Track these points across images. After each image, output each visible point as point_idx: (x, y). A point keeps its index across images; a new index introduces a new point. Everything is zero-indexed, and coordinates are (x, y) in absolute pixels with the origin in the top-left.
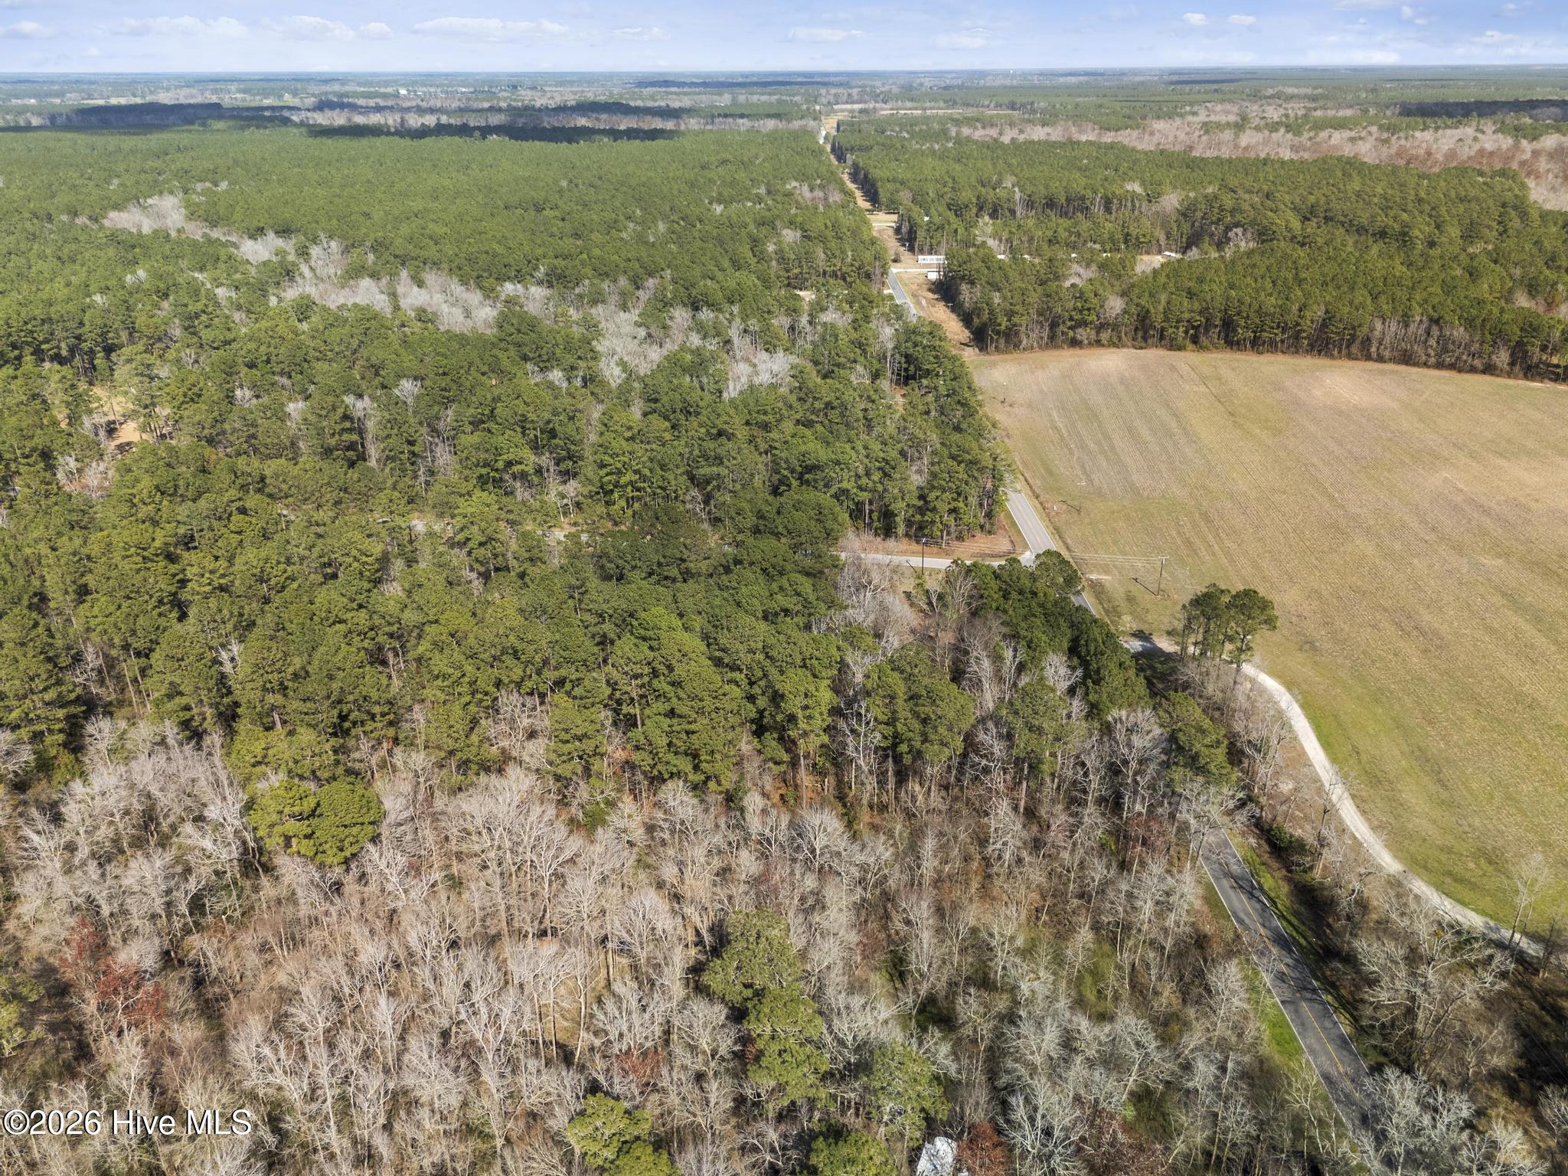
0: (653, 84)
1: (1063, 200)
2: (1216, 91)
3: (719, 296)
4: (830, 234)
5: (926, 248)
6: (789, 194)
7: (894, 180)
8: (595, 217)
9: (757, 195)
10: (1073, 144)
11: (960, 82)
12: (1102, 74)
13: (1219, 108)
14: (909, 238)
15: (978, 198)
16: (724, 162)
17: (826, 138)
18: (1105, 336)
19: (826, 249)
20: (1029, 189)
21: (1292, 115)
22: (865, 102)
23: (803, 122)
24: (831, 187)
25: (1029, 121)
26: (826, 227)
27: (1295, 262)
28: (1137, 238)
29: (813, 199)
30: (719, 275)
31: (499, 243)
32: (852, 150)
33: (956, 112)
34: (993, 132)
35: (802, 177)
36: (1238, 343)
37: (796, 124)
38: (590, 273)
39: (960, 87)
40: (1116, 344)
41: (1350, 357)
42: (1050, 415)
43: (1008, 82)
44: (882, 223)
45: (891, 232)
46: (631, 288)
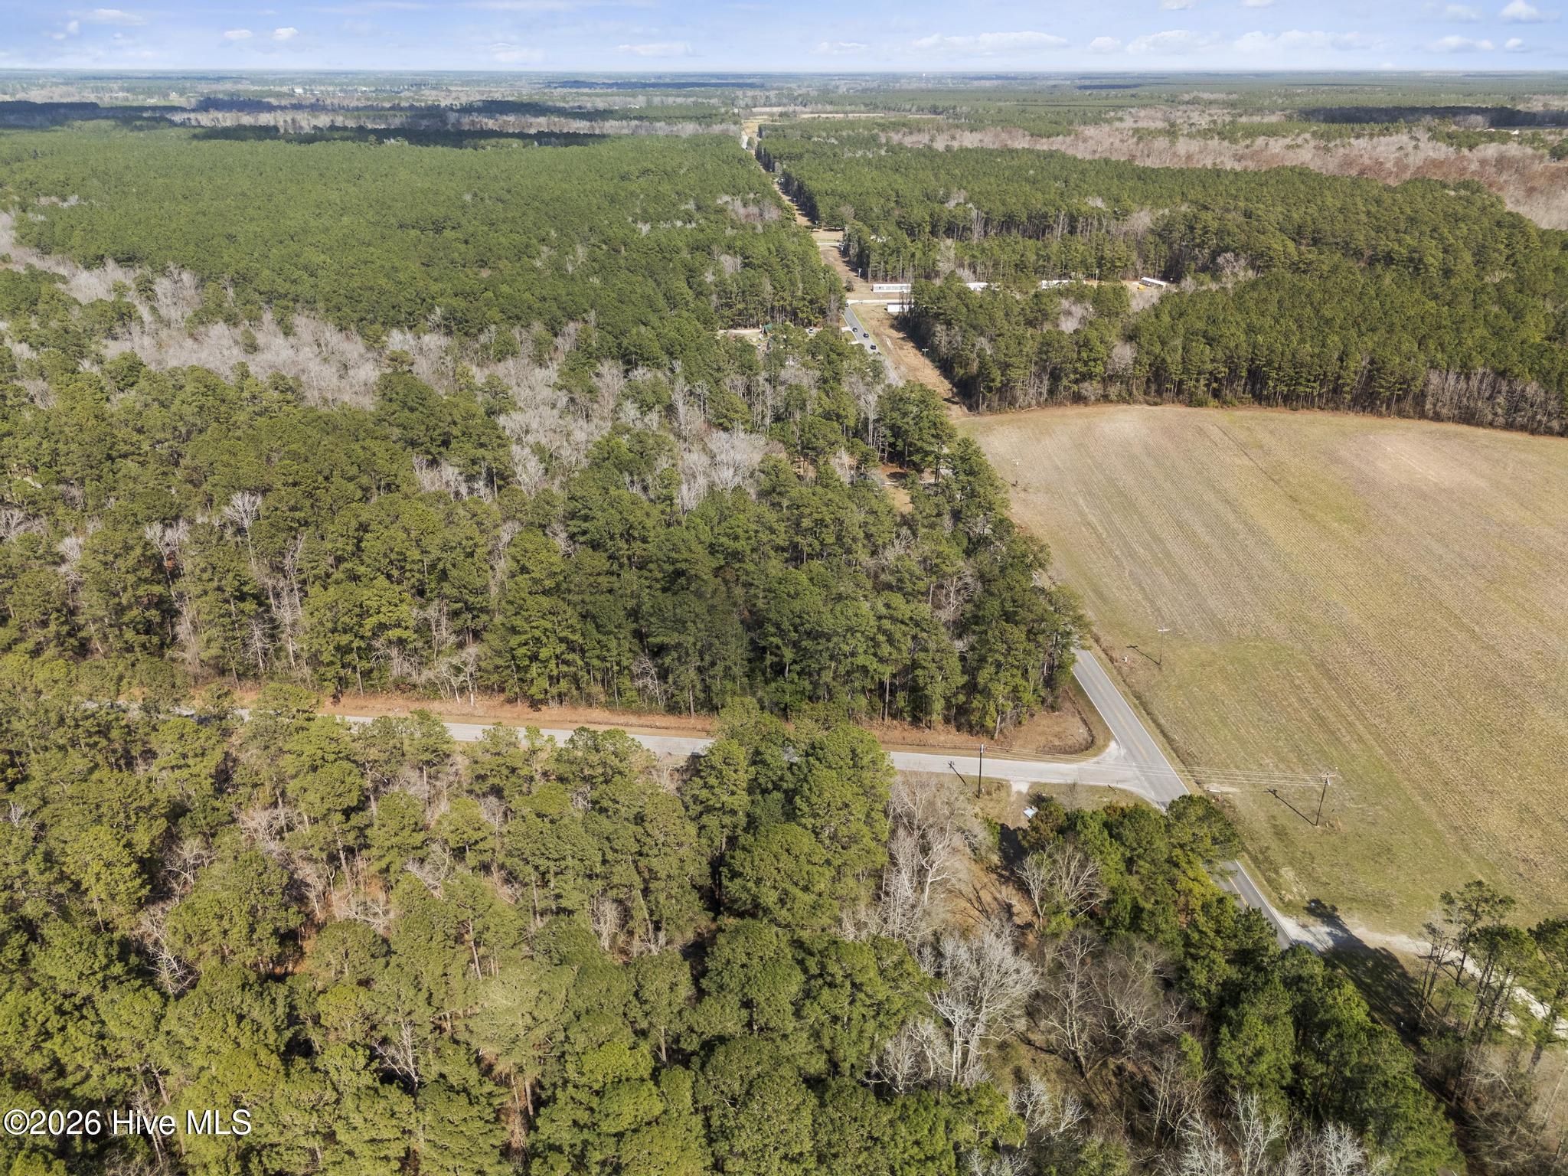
0: (565, 84)
1: (1024, 219)
2: (1133, 96)
3: (656, 348)
4: (774, 260)
5: (881, 274)
6: (721, 211)
7: (833, 193)
8: (502, 240)
9: (687, 212)
10: (1013, 152)
11: (875, 84)
12: (1014, 78)
13: (1142, 113)
14: (860, 262)
15: (931, 216)
16: (646, 172)
17: (749, 144)
18: (1114, 390)
19: (774, 280)
20: (987, 206)
21: (1219, 121)
22: (785, 105)
23: (724, 126)
24: (767, 201)
25: (957, 127)
26: (770, 253)
27: (1308, 296)
28: (1112, 262)
29: (747, 216)
30: (653, 318)
31: (387, 276)
32: (781, 157)
33: (878, 116)
34: (925, 138)
35: (735, 190)
36: (1268, 398)
37: (717, 129)
38: (498, 316)
39: (878, 90)
40: (1126, 399)
41: (1401, 414)
42: (1076, 504)
43: (923, 85)
44: (827, 242)
45: (836, 253)
46: (549, 336)
